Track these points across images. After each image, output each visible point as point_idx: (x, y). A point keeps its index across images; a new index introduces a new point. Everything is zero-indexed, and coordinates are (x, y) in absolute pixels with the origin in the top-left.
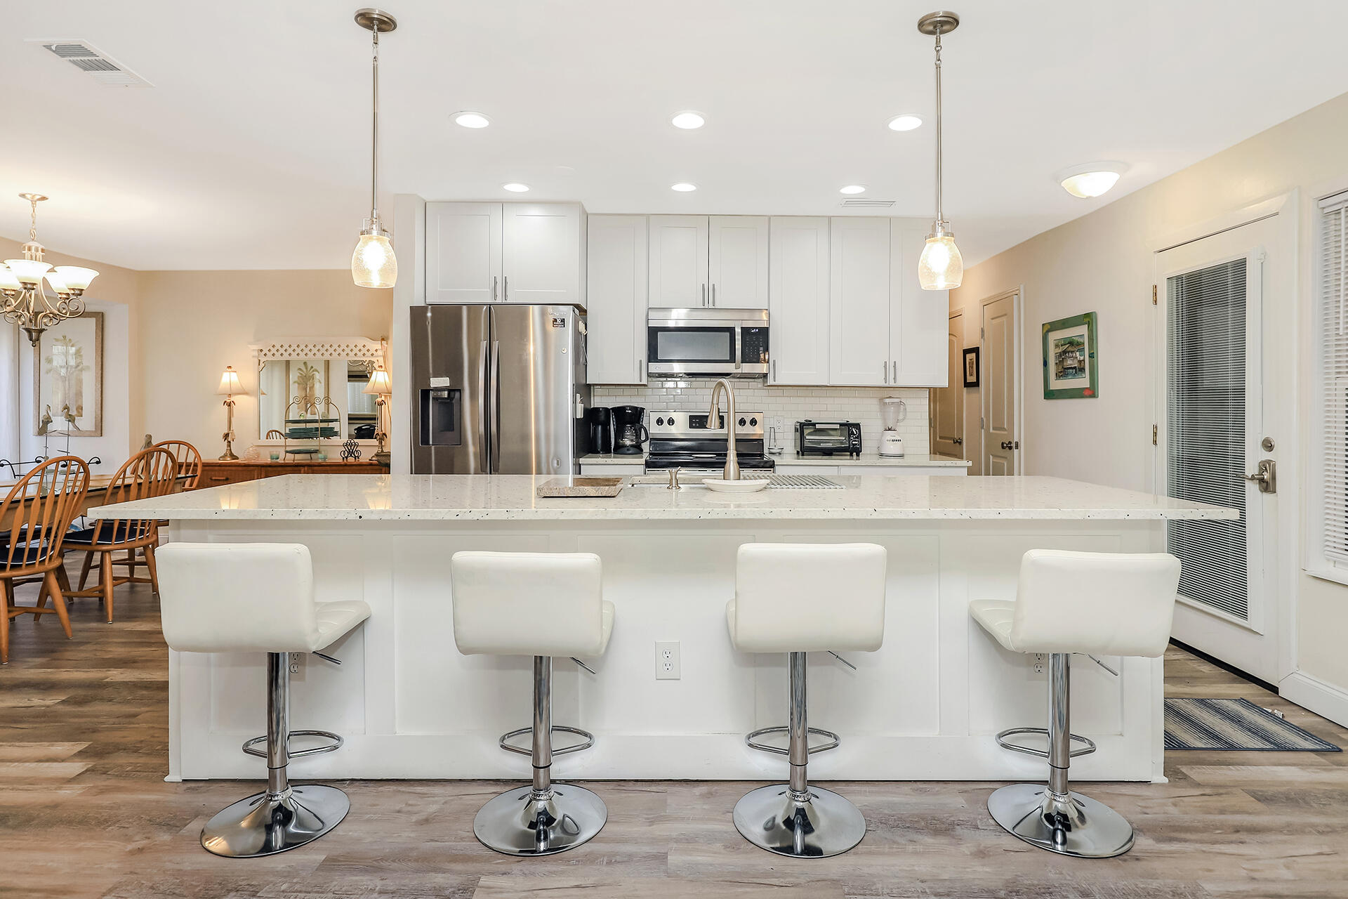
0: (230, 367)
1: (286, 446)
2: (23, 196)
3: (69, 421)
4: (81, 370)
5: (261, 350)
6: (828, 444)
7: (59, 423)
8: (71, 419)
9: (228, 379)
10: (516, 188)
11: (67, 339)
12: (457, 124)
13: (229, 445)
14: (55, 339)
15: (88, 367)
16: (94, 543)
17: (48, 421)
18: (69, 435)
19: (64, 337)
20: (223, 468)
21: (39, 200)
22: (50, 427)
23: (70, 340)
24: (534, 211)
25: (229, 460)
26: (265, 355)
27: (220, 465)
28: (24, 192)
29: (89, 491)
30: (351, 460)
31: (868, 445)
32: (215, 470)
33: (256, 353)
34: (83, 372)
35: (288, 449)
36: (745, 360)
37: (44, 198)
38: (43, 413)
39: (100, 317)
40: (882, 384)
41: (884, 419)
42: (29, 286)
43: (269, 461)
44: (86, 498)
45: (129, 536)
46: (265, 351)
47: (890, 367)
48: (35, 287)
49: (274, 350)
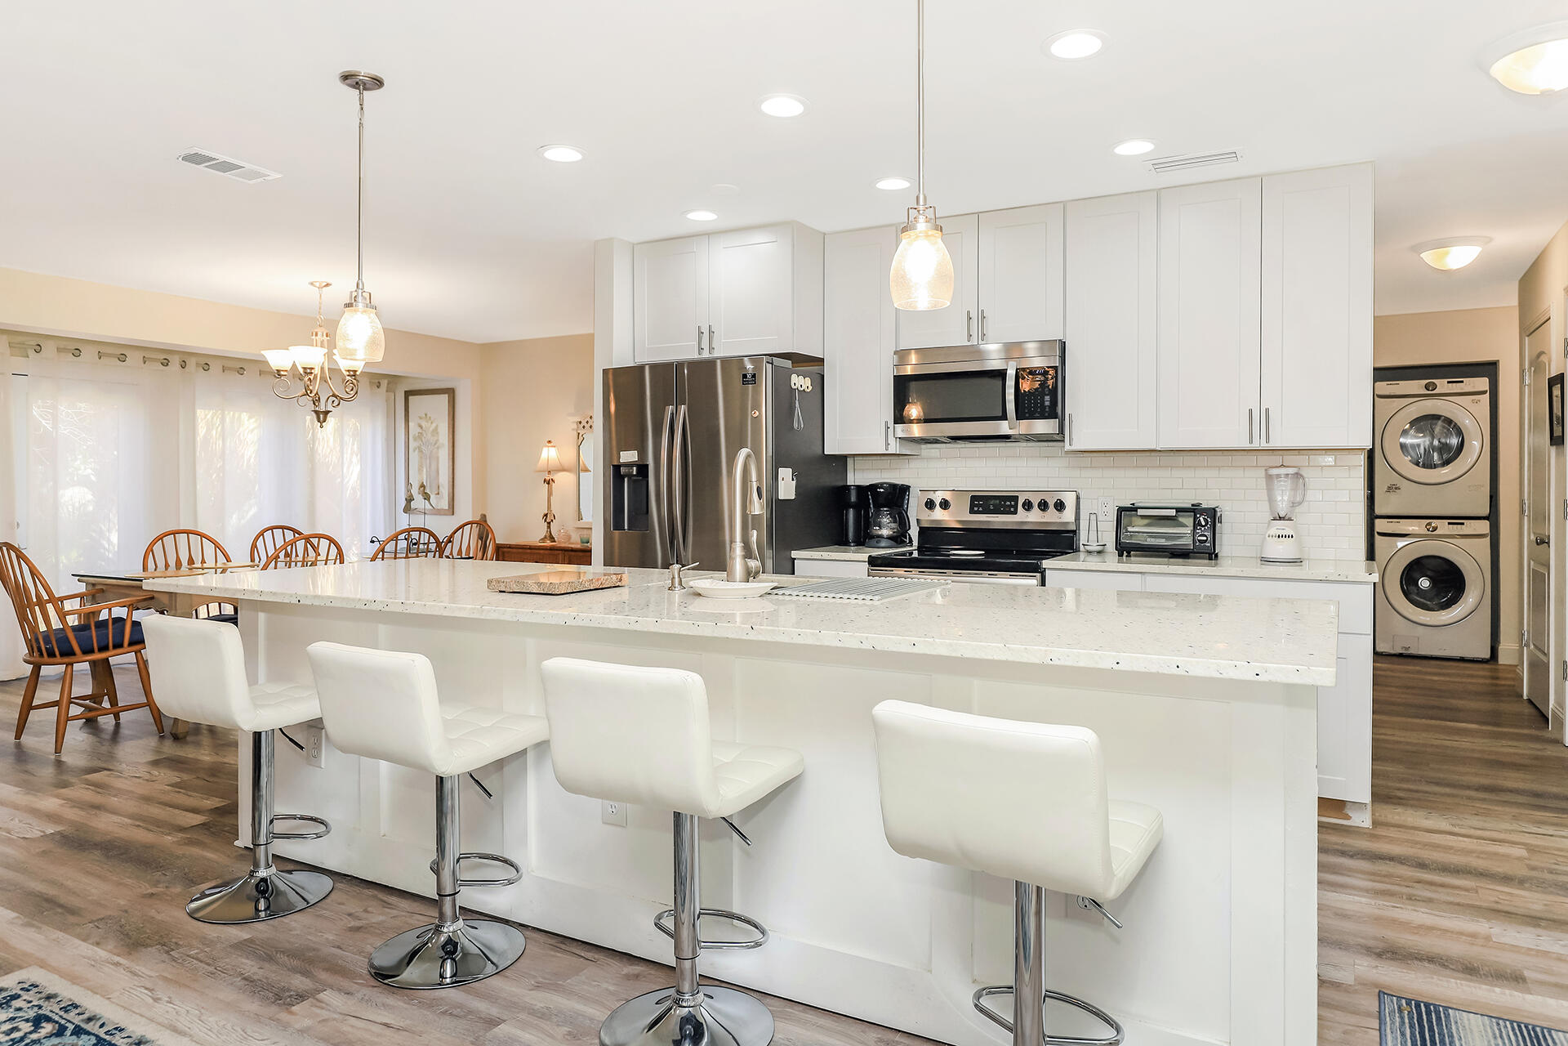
0: (549, 442)
2: (312, 284)
3: (425, 499)
4: (438, 448)
5: (580, 422)
6: (1158, 540)
7: (419, 502)
8: (427, 497)
9: (549, 455)
10: (702, 217)
11: (428, 416)
12: (547, 159)
13: (549, 527)
14: (419, 417)
15: (443, 445)
17: (412, 500)
18: (425, 513)
20: (533, 551)
21: (325, 286)
23: (430, 418)
24: (759, 238)
25: (548, 543)
26: (584, 427)
27: (539, 548)
28: (312, 281)
31: (1226, 544)
32: (527, 553)
33: (575, 426)
34: (440, 449)
36: (1020, 415)
37: (327, 285)
39: (451, 392)
40: (1246, 445)
41: (1271, 500)
42: (308, 371)
46: (584, 423)
47: (1259, 419)
48: (313, 371)
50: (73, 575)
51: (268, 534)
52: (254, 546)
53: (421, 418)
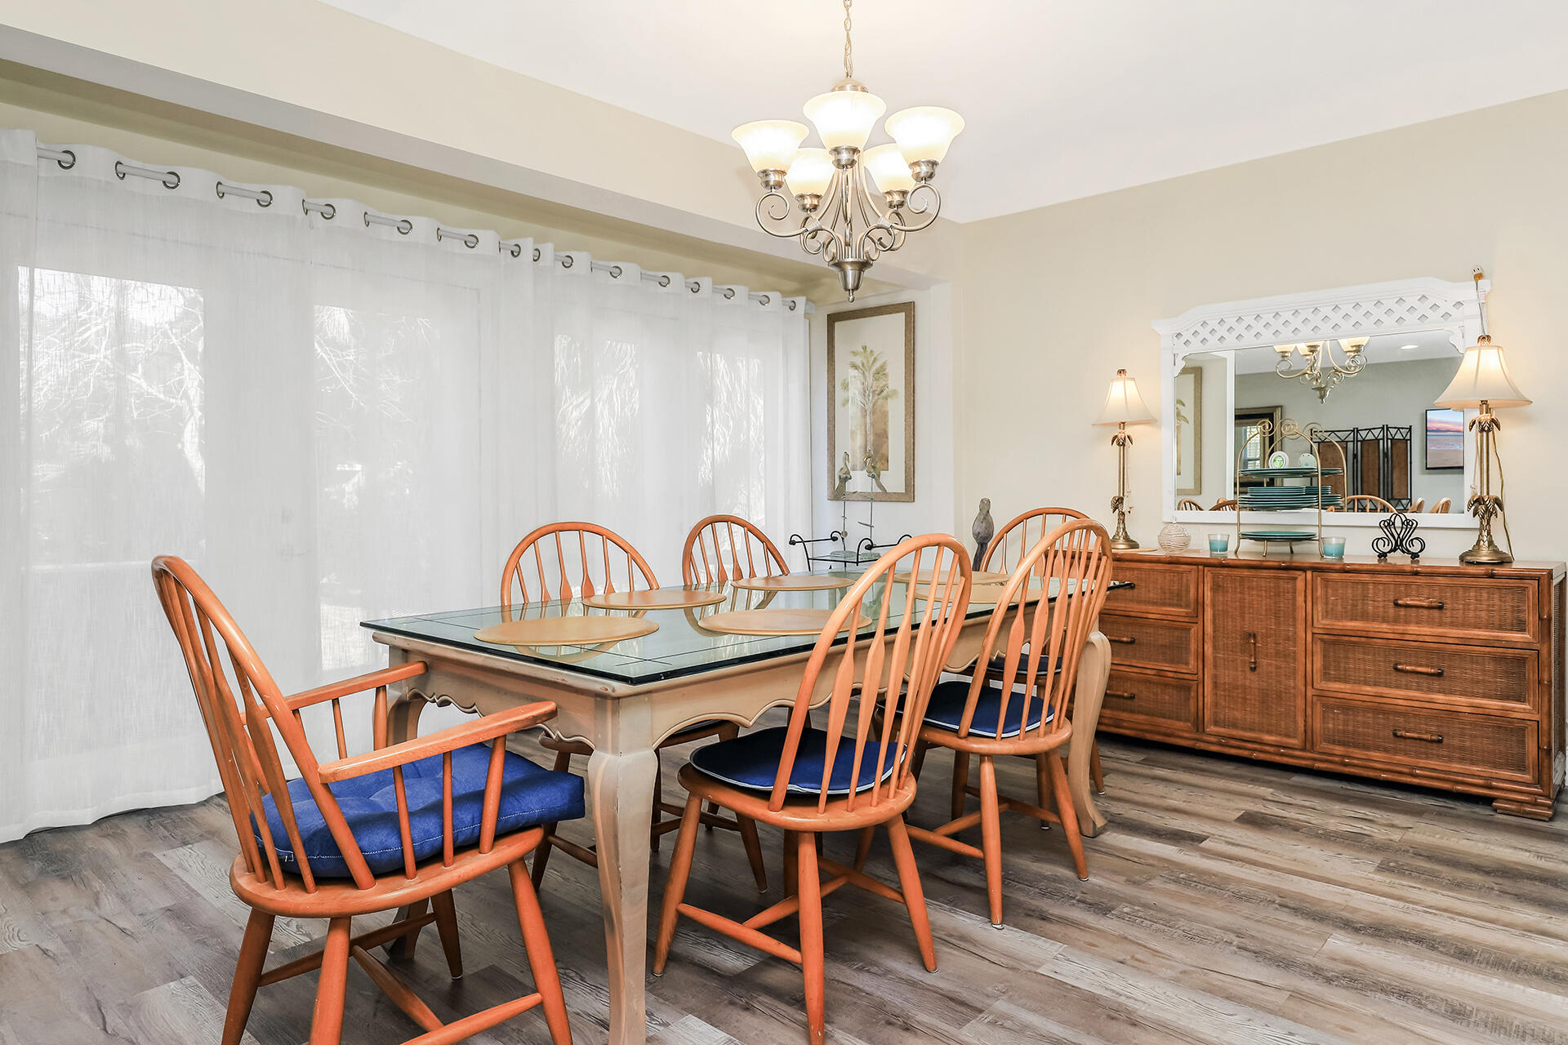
0: (1122, 371)
1: (1239, 524)
3: (873, 477)
4: (887, 397)
5: (1180, 335)
7: (860, 482)
9: (1120, 394)
11: (868, 350)
13: (1122, 520)
14: (853, 352)
15: (895, 392)
16: (963, 733)
17: (845, 479)
18: (871, 499)
19: (865, 348)
22: (850, 487)
23: (871, 351)
26: (1187, 342)
29: (968, 617)
30: (1398, 559)
33: (1170, 341)
34: (889, 400)
35: (1244, 530)
38: (839, 464)
39: (910, 311)
43: (1205, 554)
44: (964, 628)
45: (1029, 718)
46: (1187, 336)
49: (1204, 333)
50: (362, 624)
51: (707, 532)
52: (688, 557)
53: (855, 353)
